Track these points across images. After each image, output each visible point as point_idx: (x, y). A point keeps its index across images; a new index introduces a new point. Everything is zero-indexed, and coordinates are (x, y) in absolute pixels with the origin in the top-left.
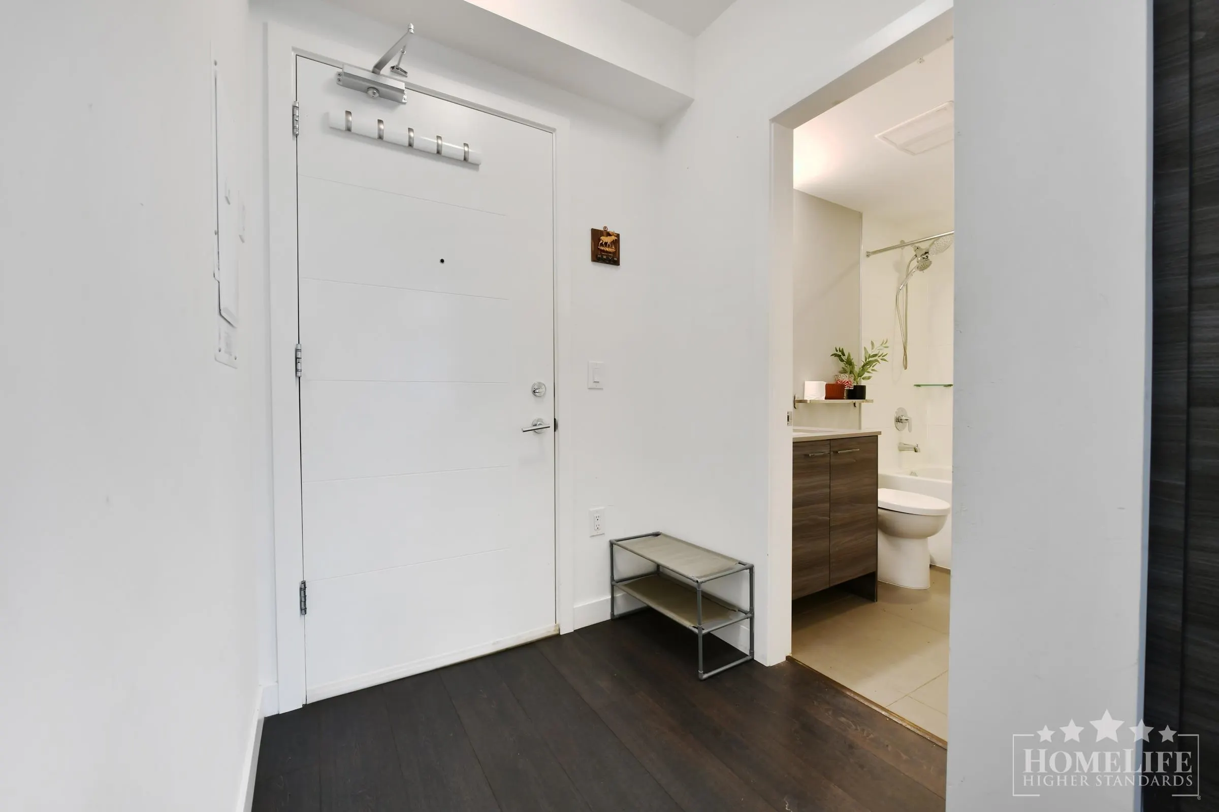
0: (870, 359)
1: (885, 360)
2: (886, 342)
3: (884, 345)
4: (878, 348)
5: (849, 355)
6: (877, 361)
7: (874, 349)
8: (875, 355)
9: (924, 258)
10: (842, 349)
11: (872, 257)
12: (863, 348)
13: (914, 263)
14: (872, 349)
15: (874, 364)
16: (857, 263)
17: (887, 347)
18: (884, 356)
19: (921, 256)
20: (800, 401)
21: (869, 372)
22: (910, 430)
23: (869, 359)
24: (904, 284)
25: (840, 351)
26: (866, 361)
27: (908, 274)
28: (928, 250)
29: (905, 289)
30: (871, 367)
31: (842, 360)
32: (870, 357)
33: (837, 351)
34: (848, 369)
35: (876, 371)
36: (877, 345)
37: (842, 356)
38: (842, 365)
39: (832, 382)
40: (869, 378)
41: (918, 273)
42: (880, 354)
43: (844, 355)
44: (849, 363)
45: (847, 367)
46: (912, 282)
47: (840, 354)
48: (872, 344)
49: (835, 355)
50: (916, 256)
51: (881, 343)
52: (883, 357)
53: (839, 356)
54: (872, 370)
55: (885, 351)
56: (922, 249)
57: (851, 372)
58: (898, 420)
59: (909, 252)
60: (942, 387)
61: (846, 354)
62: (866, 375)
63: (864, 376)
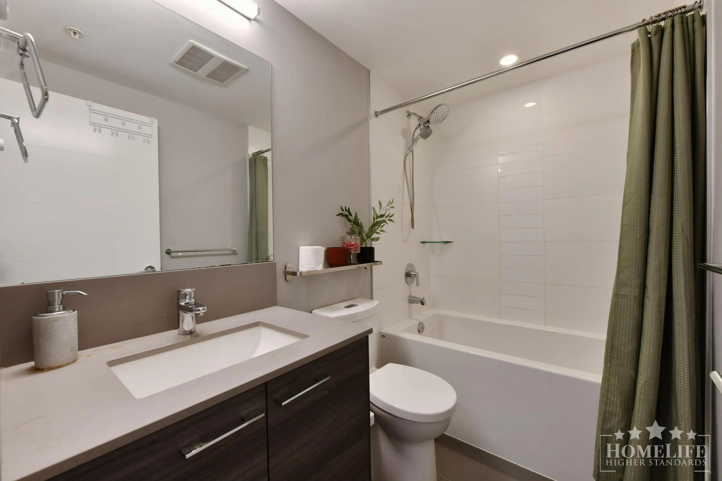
0: (378, 220)
1: (392, 221)
2: (392, 202)
3: (390, 205)
4: (385, 208)
5: (356, 216)
6: (384, 221)
7: (382, 209)
8: (382, 216)
9: (425, 127)
10: (349, 208)
11: (380, 116)
12: (372, 208)
13: (418, 132)
14: (380, 209)
15: (382, 225)
16: (366, 120)
17: (393, 207)
18: (392, 216)
19: (424, 124)
20: (294, 274)
21: (377, 233)
22: (418, 285)
23: (376, 219)
24: (410, 150)
25: (346, 211)
26: (374, 221)
27: (414, 141)
28: (429, 119)
29: (411, 154)
30: (380, 228)
31: (349, 220)
32: (378, 217)
33: (343, 210)
34: (356, 229)
35: (385, 232)
36: (384, 204)
37: (349, 216)
38: (349, 225)
39: (338, 244)
40: (377, 239)
41: (421, 141)
42: (386, 215)
43: (351, 215)
44: (356, 222)
45: (354, 227)
46: (416, 148)
47: (347, 214)
48: (380, 204)
49: (341, 214)
50: (420, 125)
51: (387, 204)
52: (390, 217)
53: (346, 216)
54: (382, 231)
55: (391, 212)
56: (424, 119)
57: (360, 234)
58: (408, 275)
59: (414, 122)
60: (442, 243)
61: (353, 215)
62: (375, 236)
63: (373, 237)
